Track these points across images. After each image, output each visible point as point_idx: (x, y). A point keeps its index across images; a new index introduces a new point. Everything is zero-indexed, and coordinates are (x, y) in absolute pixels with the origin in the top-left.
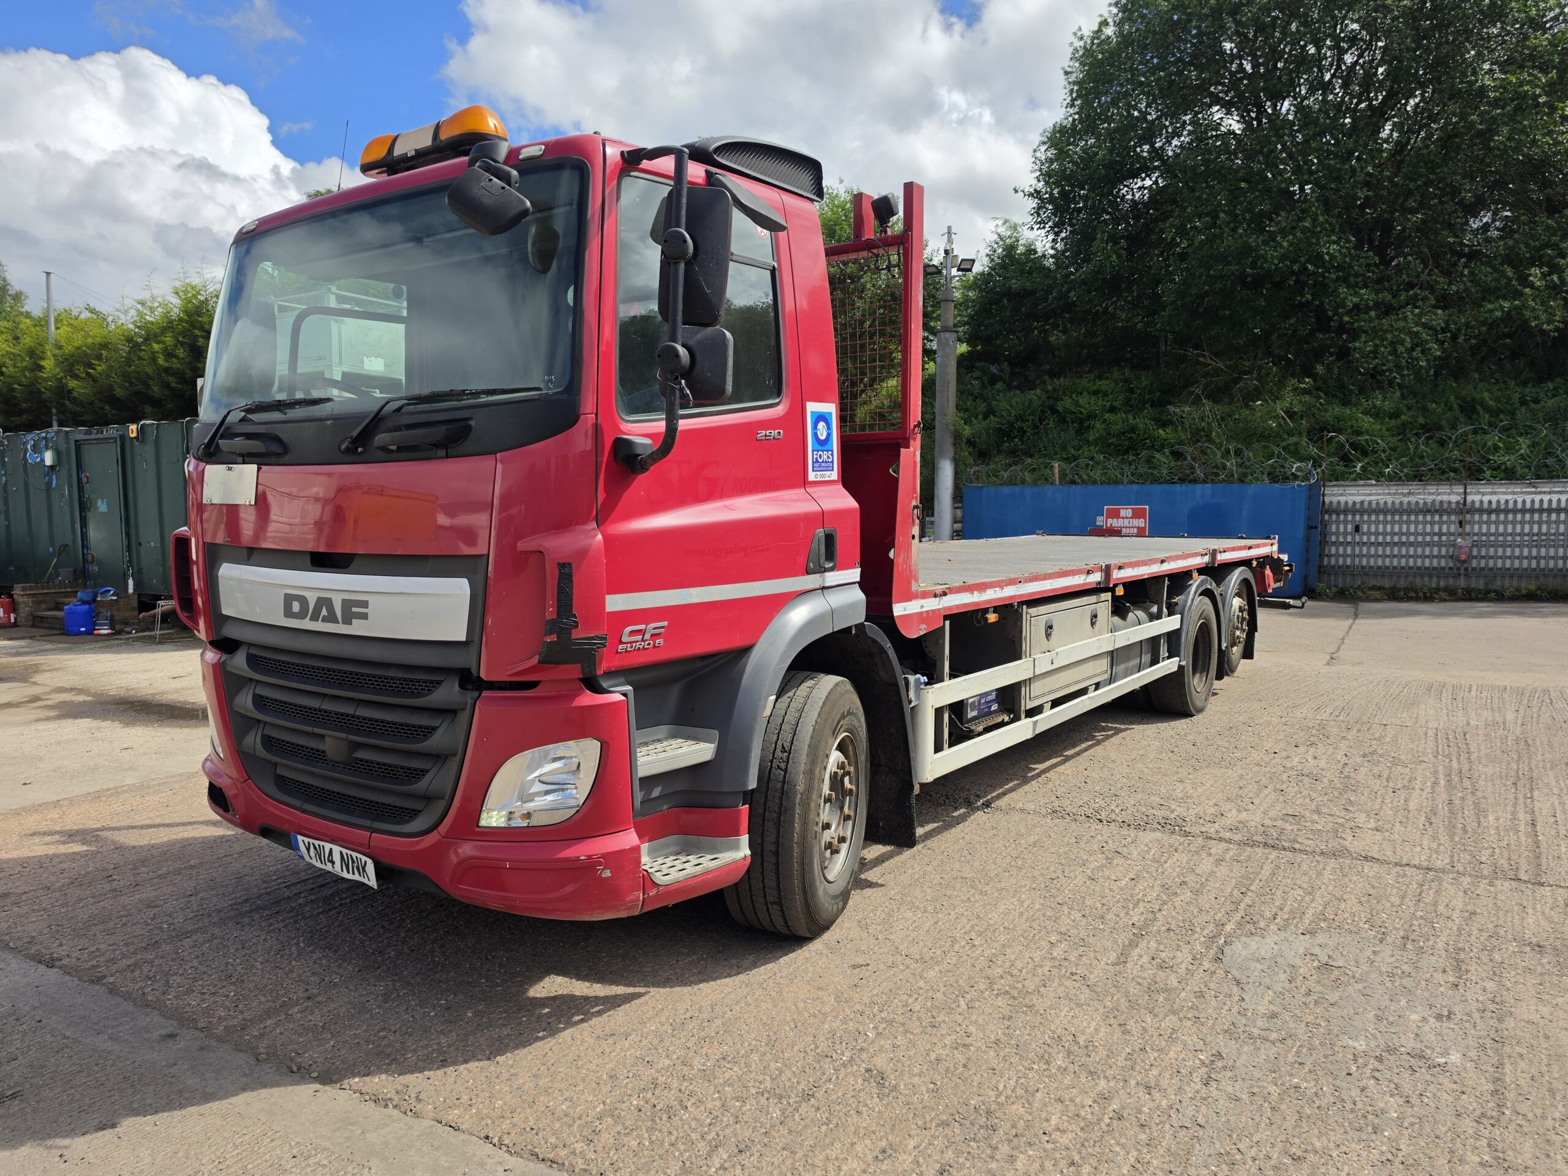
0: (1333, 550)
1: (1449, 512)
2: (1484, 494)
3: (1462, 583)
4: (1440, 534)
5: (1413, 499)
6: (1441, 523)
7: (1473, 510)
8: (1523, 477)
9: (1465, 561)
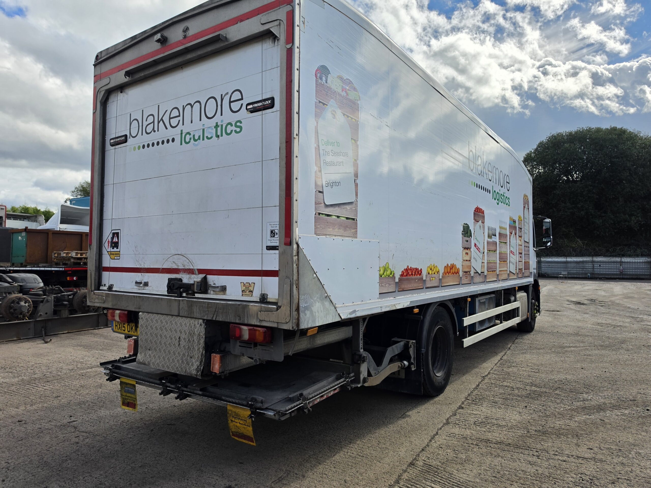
0: (595, 270)
1: (618, 263)
2: (625, 259)
3: (621, 277)
4: (616, 267)
5: (611, 260)
6: (616, 265)
7: (623, 262)
8: (632, 256)
9: (621, 272)
